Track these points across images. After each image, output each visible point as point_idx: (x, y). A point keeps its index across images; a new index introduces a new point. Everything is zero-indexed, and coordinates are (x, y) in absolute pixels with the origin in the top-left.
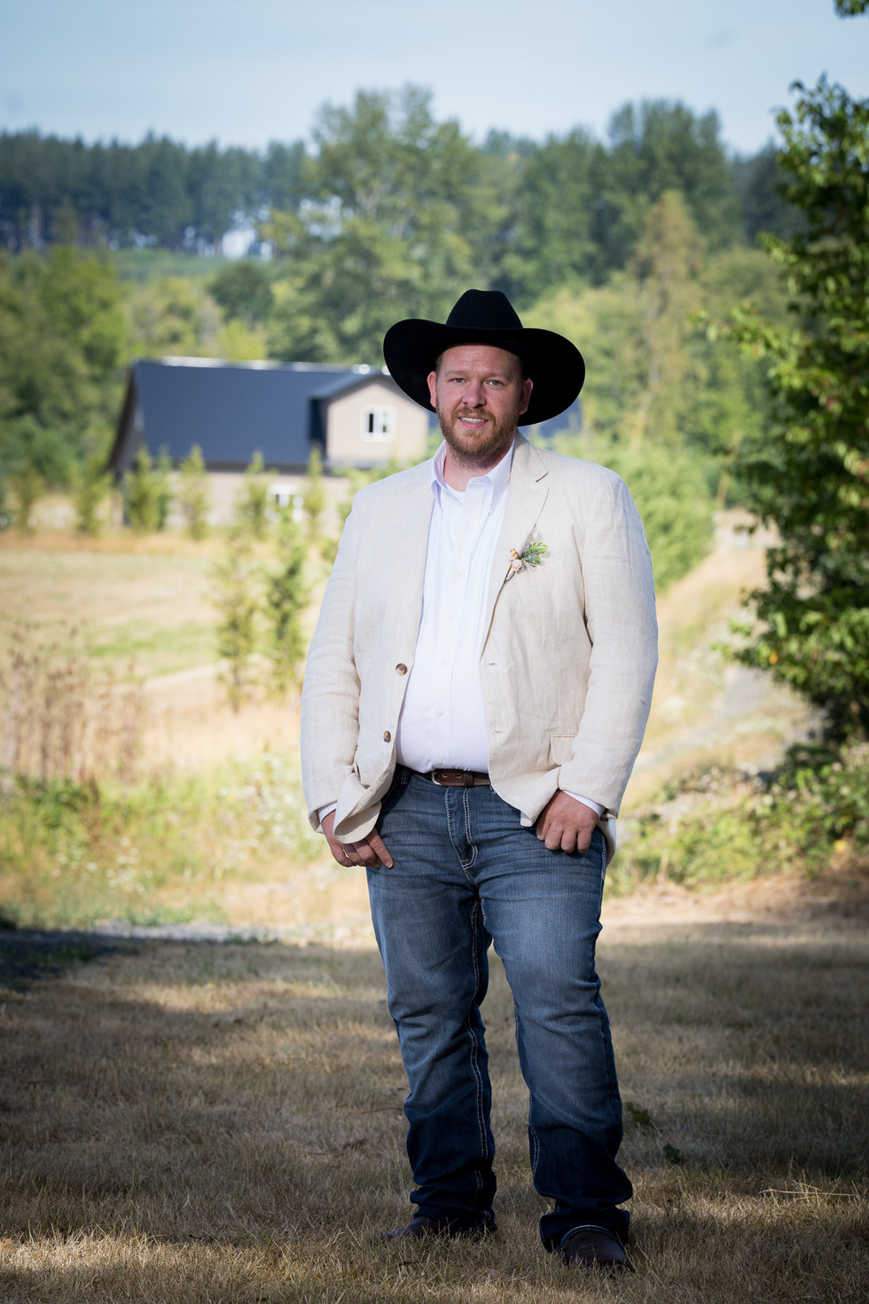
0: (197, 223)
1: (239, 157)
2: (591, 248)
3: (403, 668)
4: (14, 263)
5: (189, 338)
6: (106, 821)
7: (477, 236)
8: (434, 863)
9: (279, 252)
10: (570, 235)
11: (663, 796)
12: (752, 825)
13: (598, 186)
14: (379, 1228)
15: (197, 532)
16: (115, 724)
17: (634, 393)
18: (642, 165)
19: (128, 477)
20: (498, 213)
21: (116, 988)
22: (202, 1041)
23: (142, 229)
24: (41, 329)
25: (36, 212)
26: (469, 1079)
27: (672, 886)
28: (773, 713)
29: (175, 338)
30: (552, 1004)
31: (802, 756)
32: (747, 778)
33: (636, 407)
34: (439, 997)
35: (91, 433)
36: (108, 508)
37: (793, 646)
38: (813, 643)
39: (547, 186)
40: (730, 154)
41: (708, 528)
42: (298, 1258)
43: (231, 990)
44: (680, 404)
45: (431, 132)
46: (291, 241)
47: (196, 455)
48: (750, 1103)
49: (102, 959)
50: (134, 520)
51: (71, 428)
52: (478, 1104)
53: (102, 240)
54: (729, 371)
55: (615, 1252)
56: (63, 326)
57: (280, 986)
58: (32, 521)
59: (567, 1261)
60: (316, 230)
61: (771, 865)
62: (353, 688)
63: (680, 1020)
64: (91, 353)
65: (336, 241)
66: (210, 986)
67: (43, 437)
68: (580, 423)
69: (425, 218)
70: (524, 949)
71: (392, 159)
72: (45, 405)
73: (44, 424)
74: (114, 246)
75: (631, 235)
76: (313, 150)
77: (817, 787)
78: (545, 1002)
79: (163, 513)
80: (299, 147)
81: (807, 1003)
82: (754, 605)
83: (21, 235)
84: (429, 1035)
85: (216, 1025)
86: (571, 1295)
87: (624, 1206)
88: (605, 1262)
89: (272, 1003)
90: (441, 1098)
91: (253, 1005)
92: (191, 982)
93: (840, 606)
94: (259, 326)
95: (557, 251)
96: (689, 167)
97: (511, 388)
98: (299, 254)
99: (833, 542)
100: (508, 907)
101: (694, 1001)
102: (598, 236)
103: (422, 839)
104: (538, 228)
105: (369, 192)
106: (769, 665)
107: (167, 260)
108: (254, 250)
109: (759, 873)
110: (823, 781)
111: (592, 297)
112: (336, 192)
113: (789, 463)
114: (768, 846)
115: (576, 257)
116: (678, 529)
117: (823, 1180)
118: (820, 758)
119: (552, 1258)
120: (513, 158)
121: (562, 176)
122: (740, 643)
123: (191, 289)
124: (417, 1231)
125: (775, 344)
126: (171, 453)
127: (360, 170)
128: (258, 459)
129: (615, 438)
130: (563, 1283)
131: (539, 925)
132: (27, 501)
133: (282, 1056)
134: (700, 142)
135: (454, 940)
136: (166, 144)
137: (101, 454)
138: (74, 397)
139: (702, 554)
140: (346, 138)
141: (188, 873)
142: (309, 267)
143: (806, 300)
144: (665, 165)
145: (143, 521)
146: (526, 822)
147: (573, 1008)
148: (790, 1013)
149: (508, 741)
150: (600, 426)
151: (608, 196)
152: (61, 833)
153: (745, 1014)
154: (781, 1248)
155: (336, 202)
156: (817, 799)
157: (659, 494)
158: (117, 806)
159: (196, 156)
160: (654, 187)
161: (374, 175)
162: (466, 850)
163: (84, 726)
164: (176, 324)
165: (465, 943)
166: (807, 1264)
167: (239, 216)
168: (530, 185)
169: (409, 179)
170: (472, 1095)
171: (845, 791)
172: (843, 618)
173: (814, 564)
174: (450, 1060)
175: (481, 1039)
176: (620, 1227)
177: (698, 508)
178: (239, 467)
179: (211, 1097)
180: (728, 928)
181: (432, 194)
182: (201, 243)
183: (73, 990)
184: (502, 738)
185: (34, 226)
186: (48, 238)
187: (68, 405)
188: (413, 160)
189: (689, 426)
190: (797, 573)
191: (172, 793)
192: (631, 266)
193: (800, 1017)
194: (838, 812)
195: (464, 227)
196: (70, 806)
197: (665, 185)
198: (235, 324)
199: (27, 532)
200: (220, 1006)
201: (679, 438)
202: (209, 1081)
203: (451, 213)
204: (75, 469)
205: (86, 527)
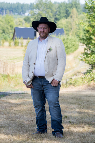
0: (22, 12)
1: (27, 5)
2: (66, 14)
3: (34, 64)
4: (2, 16)
5: (21, 25)
6: (10, 79)
7: (53, 13)
8: (39, 88)
9: (32, 15)
10: (63, 13)
11: (72, 76)
12: (82, 79)
13: (67, 8)
14: (32, 133)
15: (22, 46)
16: (11, 68)
17: (70, 30)
18: (71, 5)
19: (14, 40)
20: (55, 11)
21: (7, 100)
22: (16, 107)
23: (16, 12)
24: (5, 24)
25: (5, 11)
26: (43, 114)
27: (73, 86)
28: (85, 66)
29: (20, 25)
30: (53, 105)
31: (88, 71)
32: (82, 73)
33: (70, 32)
34: (40, 104)
35: (10, 35)
36: (12, 43)
37: (87, 59)
38: (89, 59)
39: (61, 8)
40: (81, 4)
41: (78, 45)
42: (22, 137)
43: (20, 100)
44: (76, 32)
45: (48, 2)
46: (33, 14)
47: (22, 37)
48: (80, 115)
49: (6, 96)
50: (15, 45)
51: (8, 34)
52: (45, 117)
53: (12, 14)
54: (81, 28)
55: (61, 136)
56: (7, 23)
57: (26, 100)
58: (4, 45)
59: (55, 137)
60: (35, 12)
61: (84, 84)
62: (28, 66)
63: (72, 104)
64: (10, 26)
65: (37, 14)
66: (18, 100)
67: (5, 36)
68: (64, 34)
69: (47, 11)
70: (50, 98)
71: (44, 5)
72: (6, 32)
73: (5, 34)
74: (13, 14)
75: (70, 13)
76: (35, 4)
77: (89, 75)
78: (52, 105)
79: (18, 44)
80: (33, 3)
81: (87, 101)
82: (82, 54)
83: (3, 13)
84: (39, 109)
85: (18, 105)
86: (55, 142)
87: (62, 130)
88: (60, 137)
89: (25, 102)
90: (40, 116)
91: (22, 102)
92: (16, 99)
93: (92, 54)
94: (29, 23)
95: (62, 15)
96: (76, 5)
97: (47, 29)
98: (33, 15)
99: (91, 47)
100: (48, 93)
101: (74, 101)
102: (66, 13)
103: (37, 85)
104: (60, 12)
105: (41, 8)
106: (84, 61)
107: (19, 16)
108: (29, 15)
109: (83, 85)
110: (90, 74)
111: (66, 20)
112: (37, 8)
113: (86, 38)
114: (84, 82)
115: (64, 15)
116: (75, 45)
117: (88, 125)
118: (90, 71)
119: (53, 137)
120: (57, 4)
121: (62, 6)
122: (81, 58)
123: (22, 19)
124: (37, 133)
125: (85, 24)
126: (19, 37)
127: (40, 6)
128: (29, 38)
129: (68, 35)
130: (55, 140)
131: (52, 95)
132: (3, 42)
133: (25, 109)
134: (78, 3)
135: (41, 97)
136: (19, 3)
137: (12, 37)
138: (9, 31)
139: (78, 48)
140: (38, 2)
141: (19, 85)
142: (34, 17)
143: (88, 20)
144: (74, 5)
145: (16, 45)
146: (50, 83)
147: (56, 106)
148: (85, 103)
149: (48, 72)
150: (66, 34)
151: (68, 9)
152: (5, 80)
153: (80, 103)
154: (82, 135)
155: (38, 9)
156: (90, 76)
157: (73, 41)
158: (11, 77)
159: (22, 4)
160: (72, 7)
161: (42, 6)
162: (42, 86)
163: (8, 68)
164: (20, 23)
165: (43, 97)
166: (85, 137)
167: (27, 11)
168: (59, 8)
169: (45, 7)
170: (44, 116)
171: (93, 75)
172: (92, 55)
173: (90, 49)
174: (41, 112)
175: (45, 109)
176: (62, 133)
177: (77, 43)
178: (27, 39)
179: (15, 114)
180: (79, 91)
181: (48, 8)
182: (23, 14)
183: (1, 100)
184: (47, 72)
185: (4, 12)
186: (6, 13)
187: (8, 32)
188: (46, 5)
189: (76, 34)
190: (88, 50)
191: (18, 75)
192: (70, 16)
193: (86, 103)
194: (92, 78)
195: (52, 12)
196: (6, 77)
197: (74, 7)
198: (26, 23)
199: (3, 46)
200: (19, 102)
201: (75, 35)
202: (16, 112)
203: (50, 11)
204: (9, 39)
205: (10, 46)
